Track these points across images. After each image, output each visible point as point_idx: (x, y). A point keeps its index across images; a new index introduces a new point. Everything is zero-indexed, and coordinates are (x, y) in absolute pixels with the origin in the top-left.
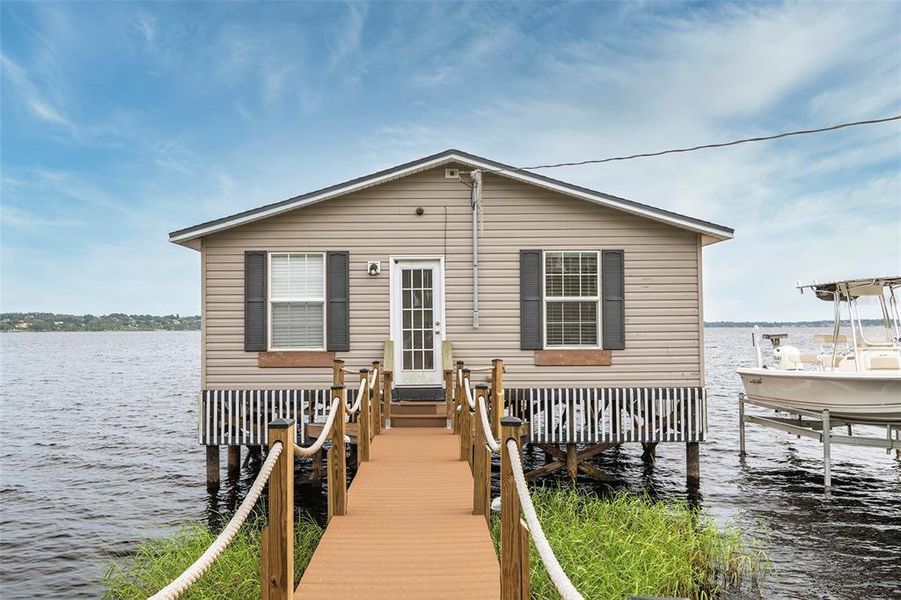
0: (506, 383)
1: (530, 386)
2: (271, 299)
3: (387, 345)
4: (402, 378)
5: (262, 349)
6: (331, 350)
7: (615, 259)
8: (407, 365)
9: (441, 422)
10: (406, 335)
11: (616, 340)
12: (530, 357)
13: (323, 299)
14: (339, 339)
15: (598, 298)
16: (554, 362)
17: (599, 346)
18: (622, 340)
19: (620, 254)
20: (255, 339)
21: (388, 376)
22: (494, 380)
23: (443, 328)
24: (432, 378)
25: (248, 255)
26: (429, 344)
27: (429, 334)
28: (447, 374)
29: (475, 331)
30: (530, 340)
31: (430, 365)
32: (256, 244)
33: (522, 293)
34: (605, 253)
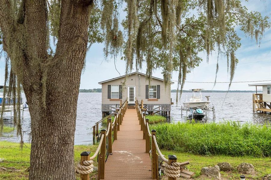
0: (143, 103)
1: (147, 104)
2: (111, 91)
3: (127, 98)
4: (129, 102)
5: (110, 98)
6: (120, 98)
7: (159, 86)
8: (130, 101)
9: (135, 108)
10: (130, 97)
11: (159, 97)
12: (147, 99)
13: (119, 92)
14: (121, 97)
15: (156, 92)
16: (150, 100)
17: (156, 98)
18: (160, 97)
19: (160, 86)
20: (109, 97)
21: (128, 102)
22: (141, 103)
23: (135, 96)
24: (133, 102)
25: (108, 85)
26: (133, 98)
27: (133, 96)
28: (135, 102)
29: (139, 96)
30: (147, 97)
31: (133, 101)
32: (109, 84)
33: (146, 91)
34: (157, 85)
